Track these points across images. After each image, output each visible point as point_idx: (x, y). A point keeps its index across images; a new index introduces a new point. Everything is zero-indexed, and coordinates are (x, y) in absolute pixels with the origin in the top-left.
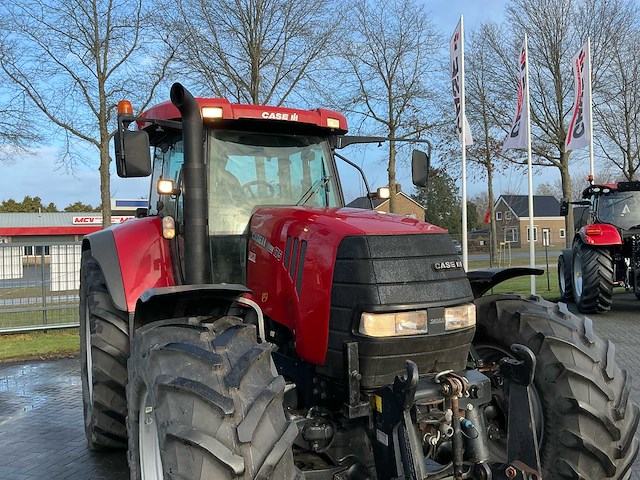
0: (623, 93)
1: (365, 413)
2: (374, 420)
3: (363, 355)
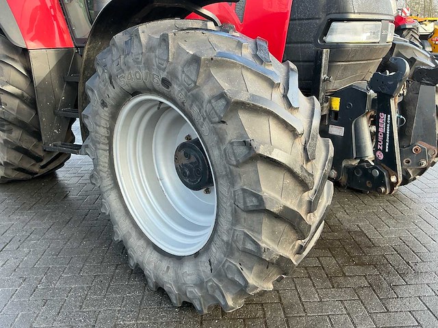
2: (329, 118)
3: (332, 61)
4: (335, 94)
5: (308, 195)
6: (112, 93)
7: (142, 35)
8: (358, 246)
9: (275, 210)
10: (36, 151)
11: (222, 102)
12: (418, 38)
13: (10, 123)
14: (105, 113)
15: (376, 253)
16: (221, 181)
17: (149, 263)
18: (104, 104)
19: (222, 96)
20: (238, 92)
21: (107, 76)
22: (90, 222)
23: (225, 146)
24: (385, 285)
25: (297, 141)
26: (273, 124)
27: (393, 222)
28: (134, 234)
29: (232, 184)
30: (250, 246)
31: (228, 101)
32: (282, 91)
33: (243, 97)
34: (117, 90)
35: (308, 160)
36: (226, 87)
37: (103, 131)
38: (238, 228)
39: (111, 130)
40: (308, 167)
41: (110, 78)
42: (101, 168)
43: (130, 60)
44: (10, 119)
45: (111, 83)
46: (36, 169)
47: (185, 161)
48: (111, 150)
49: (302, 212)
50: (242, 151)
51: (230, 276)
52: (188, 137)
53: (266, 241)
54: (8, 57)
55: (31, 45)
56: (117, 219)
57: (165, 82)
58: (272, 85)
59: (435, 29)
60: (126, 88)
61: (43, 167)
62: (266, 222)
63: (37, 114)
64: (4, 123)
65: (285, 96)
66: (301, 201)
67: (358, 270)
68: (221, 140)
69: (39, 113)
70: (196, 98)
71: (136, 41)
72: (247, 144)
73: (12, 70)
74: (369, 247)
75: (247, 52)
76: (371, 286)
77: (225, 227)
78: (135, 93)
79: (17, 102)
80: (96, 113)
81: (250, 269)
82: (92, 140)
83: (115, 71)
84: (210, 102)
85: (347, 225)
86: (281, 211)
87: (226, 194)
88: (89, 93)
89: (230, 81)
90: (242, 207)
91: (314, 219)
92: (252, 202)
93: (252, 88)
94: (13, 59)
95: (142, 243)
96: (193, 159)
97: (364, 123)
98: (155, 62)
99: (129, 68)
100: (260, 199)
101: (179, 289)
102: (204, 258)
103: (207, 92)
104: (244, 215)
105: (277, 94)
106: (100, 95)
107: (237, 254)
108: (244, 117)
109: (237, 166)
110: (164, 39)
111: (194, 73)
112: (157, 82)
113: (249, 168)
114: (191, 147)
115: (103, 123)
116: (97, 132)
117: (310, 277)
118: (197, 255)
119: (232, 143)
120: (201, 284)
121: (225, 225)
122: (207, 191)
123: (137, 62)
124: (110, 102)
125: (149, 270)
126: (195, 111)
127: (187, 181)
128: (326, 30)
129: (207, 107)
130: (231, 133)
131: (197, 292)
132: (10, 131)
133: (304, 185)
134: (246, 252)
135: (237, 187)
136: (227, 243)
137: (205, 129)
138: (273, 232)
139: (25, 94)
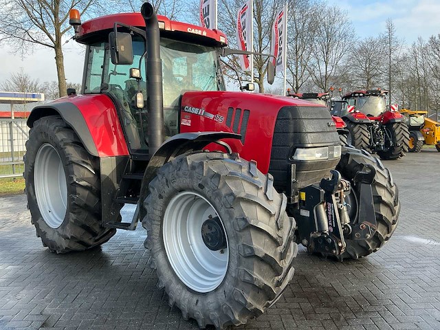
0: (296, 39)
1: (296, 201)
2: (300, 205)
3: (298, 170)
4: (302, 190)
5: (280, 249)
6: (167, 190)
7: (188, 161)
8: (328, 296)
9: (260, 255)
10: (95, 228)
11: (232, 198)
12: (407, 130)
13: (81, 207)
14: (160, 202)
15: (340, 300)
16: (231, 241)
17: (184, 300)
18: (161, 197)
19: (232, 194)
20: (240, 192)
21: (165, 180)
22: (135, 280)
23: (234, 220)
24: (342, 318)
25: (272, 218)
26: (258, 209)
27: (357, 281)
28: (174, 281)
29: (238, 242)
30: (247, 278)
31: (235, 197)
32: (264, 191)
33: (242, 195)
34: (170, 188)
35: (279, 229)
36: (234, 189)
37: (158, 213)
38: (241, 268)
39: (163, 212)
40: (280, 233)
41: (167, 181)
42: (154, 237)
43: (181, 173)
44: (81, 205)
45: (167, 184)
46: (91, 242)
47: (208, 231)
48: (161, 225)
49: (277, 259)
50: (242, 223)
51: (236, 299)
52: (210, 217)
53: (256, 275)
54: (84, 162)
55: (101, 155)
56: (162, 271)
57: (201, 186)
58: (258, 188)
59: (425, 121)
60: (176, 188)
61: (96, 241)
62: (256, 263)
63: (100, 201)
64: (77, 207)
65: (265, 194)
66: (275, 252)
67: (326, 310)
68: (231, 217)
69: (102, 200)
70: (218, 195)
71: (185, 164)
72: (244, 219)
73: (86, 170)
74: (336, 297)
75: (245, 171)
76: (332, 319)
77: (234, 268)
78: (181, 191)
79: (87, 192)
80: (154, 202)
81: (248, 293)
82: (150, 219)
83: (170, 178)
84: (225, 197)
85: (322, 283)
86: (264, 257)
87: (234, 248)
88: (151, 189)
89: (236, 187)
90: (243, 254)
91: (285, 264)
92: (248, 252)
93: (247, 190)
94: (87, 164)
95: (179, 287)
96: (214, 230)
97: (322, 208)
98: (196, 175)
99: (179, 177)
100: (252, 249)
101: (204, 315)
102: (221, 291)
103: (224, 192)
104: (244, 259)
105: (261, 193)
106: (159, 190)
107: (240, 284)
108: (243, 205)
109: (240, 231)
110: (201, 164)
111: (217, 182)
112: (196, 185)
113: (246, 233)
114: (212, 222)
115: (159, 207)
116: (153, 213)
117: (291, 314)
118: (216, 290)
119: (237, 219)
120: (219, 308)
121: (233, 266)
122: (222, 252)
123: (184, 174)
124: (165, 195)
125: (184, 305)
126: (217, 201)
127: (209, 244)
128: (293, 152)
129: (223, 200)
130: (236, 214)
131: (216, 314)
132: (79, 213)
133: (276, 242)
134: (245, 282)
135: (240, 244)
136: (235, 277)
137: (223, 211)
138: (260, 270)
139: (94, 188)
